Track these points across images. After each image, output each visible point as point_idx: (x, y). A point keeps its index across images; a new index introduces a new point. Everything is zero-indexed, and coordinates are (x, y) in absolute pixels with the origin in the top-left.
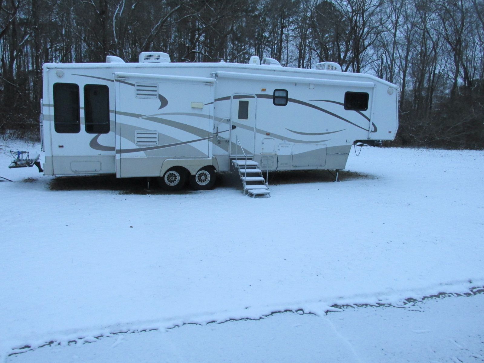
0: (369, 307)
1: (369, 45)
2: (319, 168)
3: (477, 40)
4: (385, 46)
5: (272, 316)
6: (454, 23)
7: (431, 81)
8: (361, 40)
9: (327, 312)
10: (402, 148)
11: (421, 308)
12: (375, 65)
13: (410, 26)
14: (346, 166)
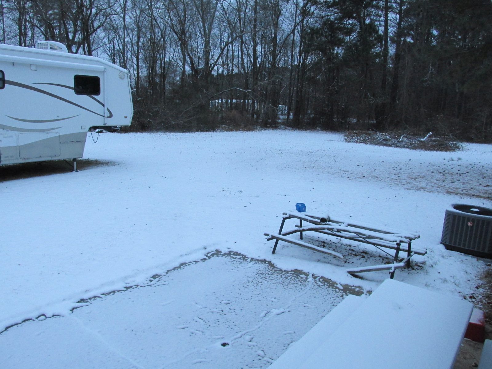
0: (117, 293)
1: (99, 27)
2: (53, 159)
3: (198, 32)
4: (115, 30)
5: (7, 331)
6: (178, 14)
7: (163, 68)
8: (90, 22)
9: (72, 310)
10: (141, 133)
11: (165, 281)
12: (107, 49)
13: (138, 12)
14: (84, 155)
